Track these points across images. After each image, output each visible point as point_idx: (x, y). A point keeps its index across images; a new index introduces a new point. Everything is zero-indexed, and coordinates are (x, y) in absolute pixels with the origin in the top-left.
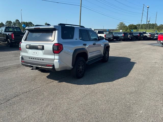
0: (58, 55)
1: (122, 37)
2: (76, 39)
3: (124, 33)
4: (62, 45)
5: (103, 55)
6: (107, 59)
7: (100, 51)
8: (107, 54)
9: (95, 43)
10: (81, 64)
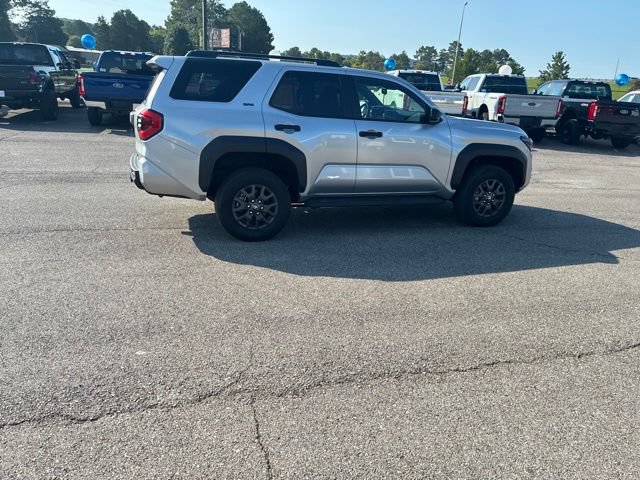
0: (146, 144)
2: (245, 104)
4: (162, 115)
5: (449, 188)
6: (488, 212)
7: (423, 167)
8: (486, 189)
9: (377, 131)
10: (257, 195)
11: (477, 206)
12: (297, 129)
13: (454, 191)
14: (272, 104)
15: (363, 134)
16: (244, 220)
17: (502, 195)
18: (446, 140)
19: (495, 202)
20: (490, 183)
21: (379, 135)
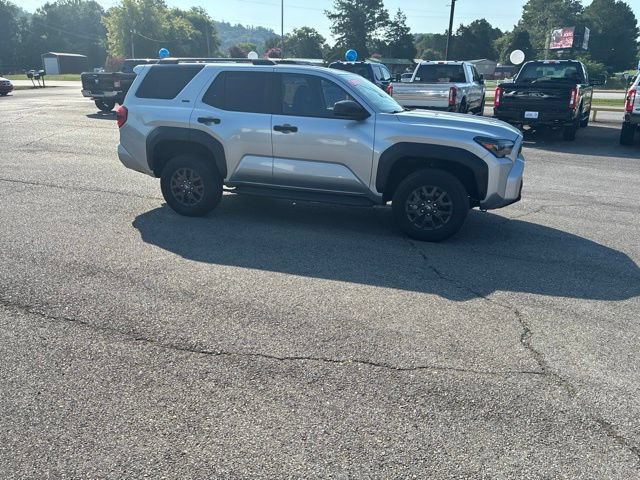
2: (183, 101)
4: (127, 110)
5: (374, 189)
6: (428, 224)
7: (343, 165)
8: (423, 198)
9: (292, 125)
10: (188, 177)
11: (413, 215)
12: (217, 121)
13: (381, 194)
14: (204, 100)
15: (277, 128)
16: (179, 197)
17: (448, 207)
18: (366, 137)
19: (438, 214)
20: (429, 190)
21: (294, 129)
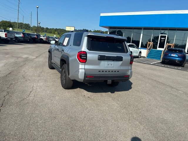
1: (21, 37)
3: (23, 33)
